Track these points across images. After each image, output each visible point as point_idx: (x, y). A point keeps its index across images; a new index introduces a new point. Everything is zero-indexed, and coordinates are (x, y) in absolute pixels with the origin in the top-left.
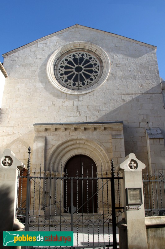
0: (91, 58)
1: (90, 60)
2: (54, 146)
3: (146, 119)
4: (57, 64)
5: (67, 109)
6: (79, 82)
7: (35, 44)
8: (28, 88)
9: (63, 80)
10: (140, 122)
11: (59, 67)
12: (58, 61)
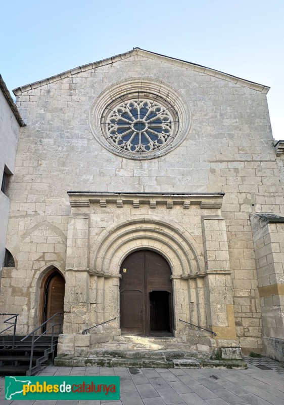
0: (158, 110)
1: (157, 113)
2: (105, 231)
3: (250, 198)
4: (104, 115)
5: (123, 181)
6: (140, 144)
7: (67, 77)
8: (59, 146)
9: (115, 141)
10: (240, 204)
11: (108, 121)
12: (107, 110)
